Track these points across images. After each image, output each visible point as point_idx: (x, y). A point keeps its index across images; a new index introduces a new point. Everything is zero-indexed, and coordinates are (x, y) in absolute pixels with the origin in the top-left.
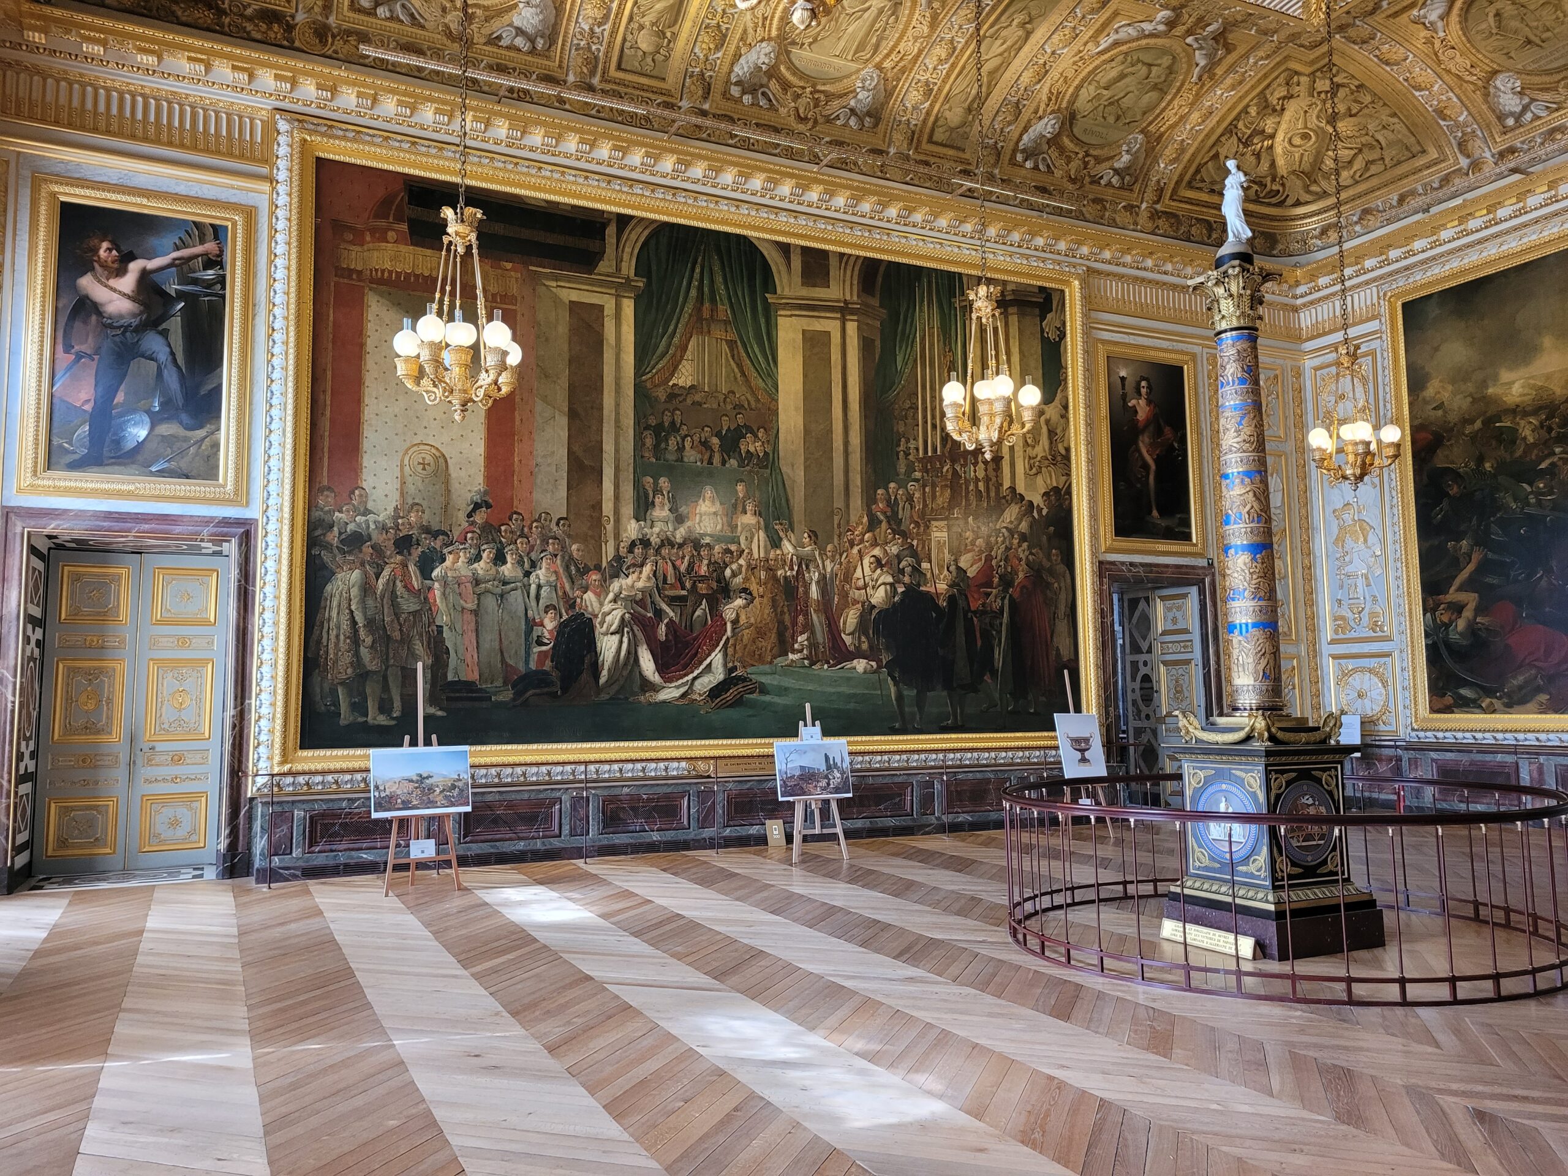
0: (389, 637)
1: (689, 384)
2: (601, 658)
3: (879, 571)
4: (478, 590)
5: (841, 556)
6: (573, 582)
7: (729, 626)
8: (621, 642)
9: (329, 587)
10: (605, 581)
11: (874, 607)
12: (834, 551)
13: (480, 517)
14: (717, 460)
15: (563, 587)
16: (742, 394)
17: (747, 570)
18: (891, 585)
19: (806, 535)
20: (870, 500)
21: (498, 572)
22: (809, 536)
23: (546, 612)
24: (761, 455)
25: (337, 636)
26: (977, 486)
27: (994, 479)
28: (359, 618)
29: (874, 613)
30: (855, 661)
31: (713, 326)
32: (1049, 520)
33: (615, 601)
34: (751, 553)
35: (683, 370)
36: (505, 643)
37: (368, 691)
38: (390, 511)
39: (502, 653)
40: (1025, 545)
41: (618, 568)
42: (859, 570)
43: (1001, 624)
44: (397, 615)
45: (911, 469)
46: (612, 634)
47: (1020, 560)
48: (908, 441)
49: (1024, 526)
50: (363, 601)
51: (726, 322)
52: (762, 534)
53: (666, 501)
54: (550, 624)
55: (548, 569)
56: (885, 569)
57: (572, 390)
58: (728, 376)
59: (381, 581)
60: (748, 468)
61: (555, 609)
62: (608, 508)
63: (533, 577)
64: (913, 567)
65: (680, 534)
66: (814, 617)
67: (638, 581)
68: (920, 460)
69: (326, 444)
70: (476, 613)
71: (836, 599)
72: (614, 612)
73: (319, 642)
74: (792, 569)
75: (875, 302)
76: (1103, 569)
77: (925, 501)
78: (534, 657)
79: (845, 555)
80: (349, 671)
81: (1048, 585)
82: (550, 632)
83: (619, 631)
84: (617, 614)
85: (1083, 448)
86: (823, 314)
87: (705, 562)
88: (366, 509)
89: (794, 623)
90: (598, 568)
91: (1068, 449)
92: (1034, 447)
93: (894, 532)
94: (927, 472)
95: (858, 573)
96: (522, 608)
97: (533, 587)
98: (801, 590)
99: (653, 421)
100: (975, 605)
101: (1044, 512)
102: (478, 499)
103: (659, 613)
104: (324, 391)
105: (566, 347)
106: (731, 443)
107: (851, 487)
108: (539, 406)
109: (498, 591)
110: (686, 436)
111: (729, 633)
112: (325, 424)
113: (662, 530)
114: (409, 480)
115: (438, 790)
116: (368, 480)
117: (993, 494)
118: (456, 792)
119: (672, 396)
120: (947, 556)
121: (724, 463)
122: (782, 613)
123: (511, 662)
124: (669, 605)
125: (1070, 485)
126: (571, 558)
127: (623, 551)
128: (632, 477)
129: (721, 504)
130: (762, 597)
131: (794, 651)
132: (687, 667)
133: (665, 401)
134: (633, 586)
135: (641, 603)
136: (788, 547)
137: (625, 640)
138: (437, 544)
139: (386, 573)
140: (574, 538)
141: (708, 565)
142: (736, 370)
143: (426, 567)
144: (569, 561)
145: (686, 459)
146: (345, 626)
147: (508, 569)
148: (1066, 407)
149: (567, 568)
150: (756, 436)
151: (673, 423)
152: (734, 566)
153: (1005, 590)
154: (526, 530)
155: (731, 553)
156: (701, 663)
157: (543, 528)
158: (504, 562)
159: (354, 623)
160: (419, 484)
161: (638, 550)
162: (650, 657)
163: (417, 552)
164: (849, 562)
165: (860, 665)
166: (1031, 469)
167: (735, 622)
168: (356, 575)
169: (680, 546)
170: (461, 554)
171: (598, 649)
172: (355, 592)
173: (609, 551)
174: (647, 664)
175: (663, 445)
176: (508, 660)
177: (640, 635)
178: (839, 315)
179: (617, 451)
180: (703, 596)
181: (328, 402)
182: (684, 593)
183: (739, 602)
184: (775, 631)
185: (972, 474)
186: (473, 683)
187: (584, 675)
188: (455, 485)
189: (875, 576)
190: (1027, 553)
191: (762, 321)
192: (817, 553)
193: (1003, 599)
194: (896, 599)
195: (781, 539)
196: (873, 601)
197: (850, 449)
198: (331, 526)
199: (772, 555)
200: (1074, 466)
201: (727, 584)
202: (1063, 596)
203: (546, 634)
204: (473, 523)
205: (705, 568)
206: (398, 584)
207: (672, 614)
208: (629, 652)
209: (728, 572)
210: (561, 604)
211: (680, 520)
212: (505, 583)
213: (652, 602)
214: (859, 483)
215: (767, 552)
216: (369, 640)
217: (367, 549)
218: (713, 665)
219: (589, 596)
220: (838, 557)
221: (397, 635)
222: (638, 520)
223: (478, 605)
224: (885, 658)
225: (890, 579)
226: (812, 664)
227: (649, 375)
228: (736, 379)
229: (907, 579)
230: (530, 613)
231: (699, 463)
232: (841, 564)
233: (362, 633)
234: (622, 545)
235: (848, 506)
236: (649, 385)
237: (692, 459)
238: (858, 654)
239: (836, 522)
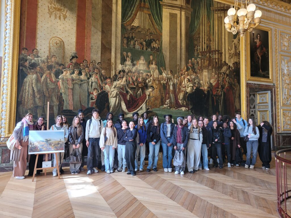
0: (45, 96)
1: (137, 26)
2: (110, 104)
3: (189, 83)
4: (73, 82)
5: (179, 78)
6: (102, 82)
7: (147, 97)
8: (116, 100)
9: (25, 79)
10: (112, 82)
11: (187, 93)
12: (177, 76)
13: (74, 61)
14: (145, 48)
15: (99, 83)
16: (152, 30)
17: (153, 81)
18: (192, 87)
19: (169, 72)
20: (187, 63)
21: (79, 78)
22: (170, 72)
23: (94, 90)
24: (157, 48)
25: (28, 95)
26: (215, 60)
27: (220, 59)
28: (35, 89)
29: (188, 94)
30: (182, 108)
31: (144, 9)
32: (234, 71)
33: (115, 88)
34: (154, 76)
35: (136, 22)
36: (81, 99)
37: (38, 112)
38: (46, 57)
39: (80, 102)
40: (228, 77)
41: (115, 78)
42: (184, 82)
43: (221, 99)
44: (47, 89)
45: (198, 55)
46: (113, 97)
47: (226, 81)
48: (197, 46)
49: (228, 72)
50: (36, 84)
51: (148, 8)
52: (157, 71)
53: (130, 59)
54: (95, 94)
55: (95, 77)
56: (191, 82)
57: (103, 24)
58: (148, 24)
59: (42, 78)
60: (153, 51)
61: (97, 89)
62: (113, 60)
63: (90, 80)
64: (198, 82)
65: (134, 69)
66: (171, 95)
67: (121, 82)
68: (201, 52)
69: (25, 35)
70: (73, 89)
71: (177, 90)
72: (114, 91)
73: (22, 96)
74: (165, 81)
75: (190, 6)
76: (248, 85)
77: (202, 64)
78: (90, 104)
79: (180, 78)
80: (32, 105)
81: (234, 89)
82: (95, 96)
83: (116, 97)
84: (115, 92)
85: (244, 52)
86: (175, 9)
87: (141, 78)
88: (38, 56)
89: (166, 96)
90: (110, 78)
91: (239, 52)
92: (231, 50)
93: (193, 72)
94: (202, 55)
95: (183, 83)
96: (86, 89)
97: (90, 83)
98: (168, 87)
99: (126, 36)
100: (215, 93)
101: (233, 69)
102: (73, 55)
103: (127, 92)
104: (24, 18)
105: (101, 12)
106: (149, 44)
107: (182, 59)
108: (93, 29)
109: (80, 83)
110: (136, 41)
111: (147, 98)
112: (25, 28)
113: (128, 68)
114: (52, 48)
115: (53, 145)
116: (38, 47)
117: (220, 63)
118: (59, 145)
119: (132, 29)
120: (207, 80)
121: (147, 49)
122: (162, 93)
123: (83, 105)
124: (130, 90)
125: (240, 62)
126: (102, 74)
127: (117, 73)
128: (120, 52)
129: (146, 61)
130: (157, 88)
131: (165, 104)
132: (135, 108)
133: (130, 30)
134: (120, 84)
135: (122, 89)
136: (164, 75)
137: (117, 99)
138: (61, 68)
139: (44, 76)
140: (103, 69)
141: (142, 79)
142: (151, 23)
143: (57, 74)
144: (101, 76)
145: (136, 48)
146: (31, 91)
147: (83, 77)
148: (239, 40)
149: (100, 77)
150: (156, 42)
151: (132, 37)
152: (149, 79)
153: (222, 89)
154: (88, 65)
155: (148, 75)
156: (139, 107)
157: (93, 65)
158: (81, 74)
159: (34, 91)
160: (55, 49)
161: (122, 73)
162: (125, 104)
163: (54, 70)
164: (181, 80)
165: (183, 109)
166: (230, 56)
167: (149, 95)
168: (34, 76)
169: (134, 73)
170: (68, 71)
171: (110, 102)
172: (34, 81)
173: (113, 73)
174: (124, 107)
175: (129, 43)
176: (82, 104)
177: (122, 98)
178: (180, 9)
179: (116, 44)
180: (140, 87)
181: (26, 22)
182: (135, 86)
183: (150, 90)
184: (160, 98)
185: (215, 57)
186: (71, 111)
187: (105, 109)
188: (66, 51)
189: (188, 84)
190: (228, 79)
191: (158, 9)
192: (172, 77)
193: (222, 92)
194: (194, 91)
195: (162, 72)
196: (187, 91)
197: (182, 48)
198: (26, 60)
199: (160, 77)
200: (241, 56)
201: (147, 85)
202: (237, 92)
203: (94, 97)
204: (72, 62)
205: (141, 80)
206: (48, 80)
207: (131, 92)
208: (118, 103)
209: (147, 81)
210: (99, 88)
211: (134, 65)
212: (82, 81)
213: (125, 89)
214: (184, 57)
215: (158, 76)
216: (38, 96)
217: (38, 68)
218: (143, 108)
219: (107, 86)
220: (178, 78)
221: (47, 95)
222: (122, 65)
223: (73, 87)
224: (190, 107)
225: (192, 85)
226: (170, 108)
227: (125, 22)
228: (150, 25)
229: (196, 85)
230: (89, 90)
231: (139, 49)
232: (179, 80)
233: (36, 94)
234: (117, 71)
235: (181, 64)
236: (125, 25)
237: (138, 48)
238: (183, 106)
239: (178, 68)
